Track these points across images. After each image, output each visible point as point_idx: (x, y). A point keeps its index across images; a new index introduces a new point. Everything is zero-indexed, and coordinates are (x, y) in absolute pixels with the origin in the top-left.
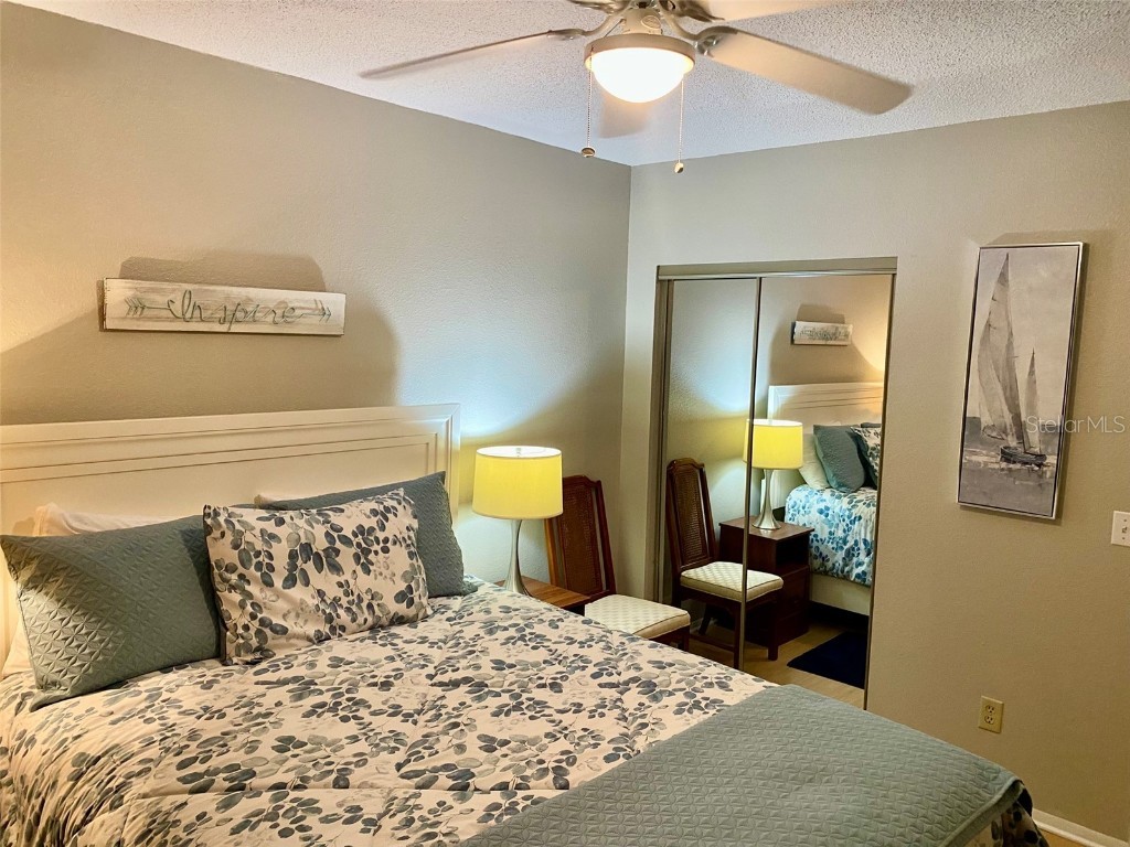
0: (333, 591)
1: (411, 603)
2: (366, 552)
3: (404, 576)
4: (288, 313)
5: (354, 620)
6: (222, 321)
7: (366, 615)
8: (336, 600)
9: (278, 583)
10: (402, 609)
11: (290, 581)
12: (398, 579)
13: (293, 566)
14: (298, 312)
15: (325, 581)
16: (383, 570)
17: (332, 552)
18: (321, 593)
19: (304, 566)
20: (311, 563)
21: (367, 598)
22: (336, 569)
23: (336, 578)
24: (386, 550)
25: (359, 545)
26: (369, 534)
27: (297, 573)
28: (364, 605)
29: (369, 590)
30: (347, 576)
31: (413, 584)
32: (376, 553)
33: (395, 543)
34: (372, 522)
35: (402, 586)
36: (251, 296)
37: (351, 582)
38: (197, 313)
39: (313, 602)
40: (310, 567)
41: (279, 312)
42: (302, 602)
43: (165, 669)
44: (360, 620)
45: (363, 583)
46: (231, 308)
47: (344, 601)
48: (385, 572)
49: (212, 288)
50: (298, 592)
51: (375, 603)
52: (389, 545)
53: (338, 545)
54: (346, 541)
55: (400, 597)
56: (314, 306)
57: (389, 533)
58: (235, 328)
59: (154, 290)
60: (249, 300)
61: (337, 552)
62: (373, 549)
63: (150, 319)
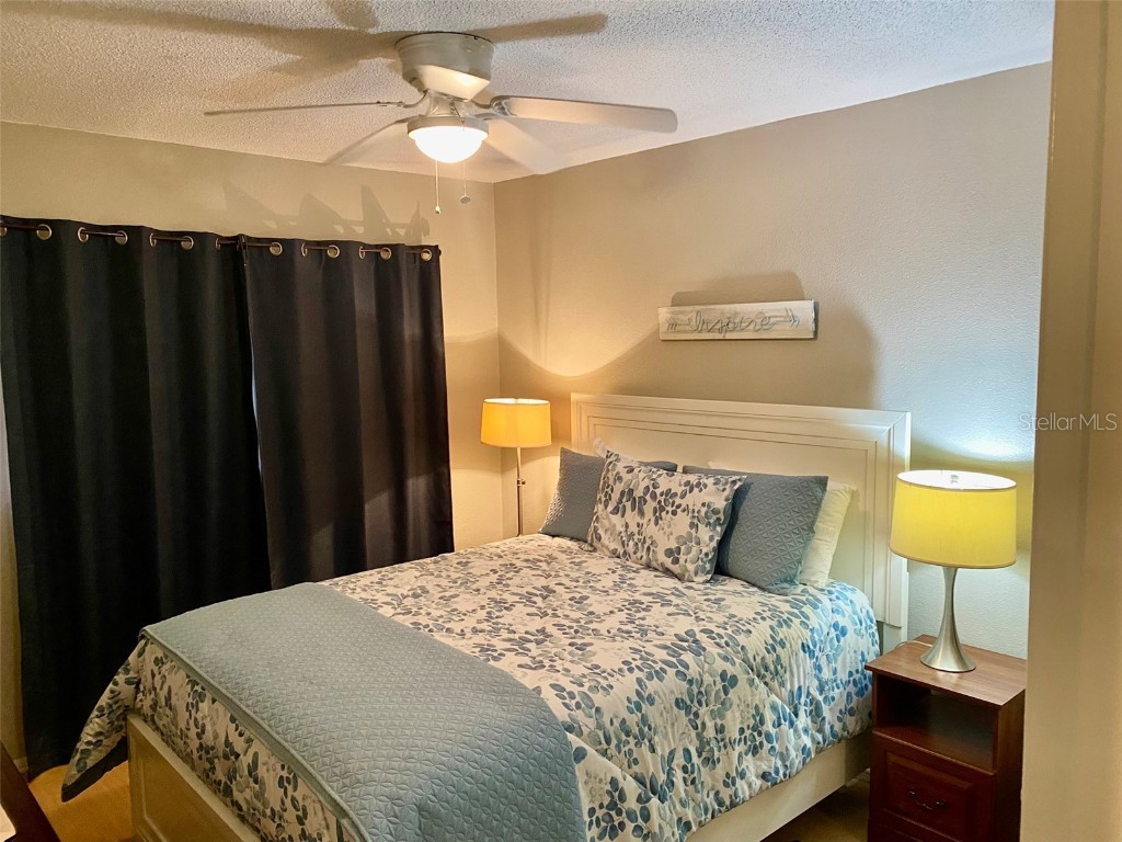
0: (633, 528)
1: (676, 561)
2: (662, 509)
4: (765, 322)
5: (635, 553)
6: (720, 331)
7: (644, 554)
8: (632, 534)
9: (610, 508)
10: (668, 562)
11: (616, 510)
13: (620, 501)
14: (772, 320)
15: (632, 517)
16: (665, 527)
17: (643, 500)
18: (627, 526)
19: (626, 504)
20: (630, 503)
21: (649, 542)
22: (641, 513)
23: (638, 519)
24: (674, 513)
25: (660, 502)
26: (671, 497)
27: (621, 506)
28: (646, 546)
29: (651, 537)
30: (645, 521)
31: (683, 548)
32: (667, 512)
35: (673, 545)
36: (738, 310)
37: (645, 526)
38: (705, 327)
39: (620, 528)
40: (628, 505)
41: (759, 321)
42: (614, 526)
43: (572, 539)
44: (639, 555)
45: (651, 530)
46: (726, 321)
47: (636, 537)
48: (666, 529)
49: (712, 307)
50: (616, 519)
51: (652, 548)
52: (679, 510)
53: (648, 497)
54: (654, 496)
55: (669, 553)
56: (785, 314)
57: (684, 503)
58: (728, 336)
60: (736, 314)
61: (646, 501)
62: (667, 508)
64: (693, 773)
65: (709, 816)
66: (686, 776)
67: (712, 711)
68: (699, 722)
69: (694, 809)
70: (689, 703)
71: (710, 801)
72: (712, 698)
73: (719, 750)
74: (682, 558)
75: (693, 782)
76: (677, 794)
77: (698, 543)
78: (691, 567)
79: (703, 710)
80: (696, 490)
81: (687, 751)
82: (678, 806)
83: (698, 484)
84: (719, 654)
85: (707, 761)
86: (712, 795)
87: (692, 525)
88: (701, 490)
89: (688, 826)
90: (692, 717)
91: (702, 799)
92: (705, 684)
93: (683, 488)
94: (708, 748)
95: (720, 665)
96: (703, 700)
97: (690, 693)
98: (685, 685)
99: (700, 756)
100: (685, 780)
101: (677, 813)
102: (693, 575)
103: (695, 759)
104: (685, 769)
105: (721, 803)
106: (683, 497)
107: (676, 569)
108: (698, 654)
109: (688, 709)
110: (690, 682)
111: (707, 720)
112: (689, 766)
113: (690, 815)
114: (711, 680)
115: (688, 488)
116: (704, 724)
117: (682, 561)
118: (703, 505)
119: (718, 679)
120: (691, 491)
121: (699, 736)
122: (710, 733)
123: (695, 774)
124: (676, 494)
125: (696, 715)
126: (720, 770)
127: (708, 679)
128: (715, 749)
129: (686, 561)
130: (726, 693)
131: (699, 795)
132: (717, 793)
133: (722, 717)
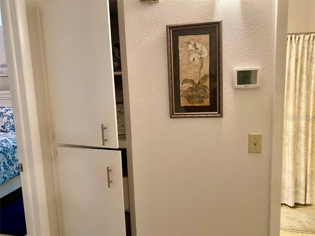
1: (4, 128)
3: (5, 123)
12: (3, 123)
24: (3, 117)
33: (6, 116)
34: (4, 112)
35: (3, 124)
59: (4, 69)
63: (3, 74)
64: (6, 167)
65: (12, 176)
66: (5, 168)
67: (11, 154)
68: (7, 156)
69: (7, 175)
70: (4, 152)
71: (12, 173)
72: (11, 151)
73: (14, 162)
74: (6, 127)
75: (7, 169)
76: (2, 171)
77: (10, 123)
78: (8, 129)
79: (8, 153)
80: (9, 111)
81: (4, 162)
82: (2, 174)
83: (9, 110)
84: (12, 142)
85: (10, 165)
86: (13, 172)
87: (8, 119)
88: (10, 111)
89: (6, 178)
90: (5, 155)
91: (10, 173)
92: (8, 148)
93: (5, 111)
94: (10, 162)
95: (13, 144)
96: (8, 151)
97: (4, 150)
98: (2, 149)
99: (8, 163)
100: (4, 168)
101: (2, 175)
102: (9, 131)
103: (7, 164)
104: (4, 166)
105: (15, 173)
106: (5, 113)
107: (5, 130)
108: (6, 142)
109: (4, 154)
110: (4, 148)
111: (9, 155)
112: (5, 165)
113: (6, 176)
114: (10, 147)
115: (6, 111)
116: (8, 157)
117: (6, 128)
118: (11, 114)
119: (12, 147)
120: (7, 111)
121: (7, 159)
122: (11, 158)
123: (7, 167)
124: (3, 113)
125: (6, 154)
126: (14, 167)
127: (9, 147)
128: (13, 162)
129: (7, 128)
130: (14, 149)
131: (9, 172)
132: (14, 172)
133: (14, 155)
